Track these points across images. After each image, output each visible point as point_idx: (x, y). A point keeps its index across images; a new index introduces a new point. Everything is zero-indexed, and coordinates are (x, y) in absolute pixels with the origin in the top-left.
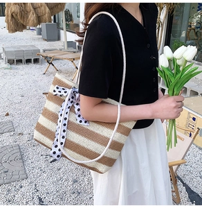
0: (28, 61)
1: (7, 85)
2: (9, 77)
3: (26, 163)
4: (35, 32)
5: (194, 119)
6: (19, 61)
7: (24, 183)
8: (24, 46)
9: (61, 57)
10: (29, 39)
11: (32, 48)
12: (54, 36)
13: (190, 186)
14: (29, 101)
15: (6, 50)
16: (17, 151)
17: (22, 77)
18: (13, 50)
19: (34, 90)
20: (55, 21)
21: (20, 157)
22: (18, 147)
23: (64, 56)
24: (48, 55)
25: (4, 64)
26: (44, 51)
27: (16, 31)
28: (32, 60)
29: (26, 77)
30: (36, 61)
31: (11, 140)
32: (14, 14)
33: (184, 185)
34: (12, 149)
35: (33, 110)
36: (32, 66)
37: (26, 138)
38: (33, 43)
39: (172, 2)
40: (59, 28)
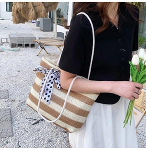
0: (27, 45)
1: (8, 63)
2: (11, 57)
3: (14, 124)
4: (35, 24)
6: (20, 45)
7: (10, 139)
8: (25, 34)
9: (50, 44)
10: (30, 29)
11: (30, 36)
12: (48, 28)
14: (23, 75)
15: (11, 36)
16: (8, 113)
17: (20, 57)
18: (16, 36)
19: (28, 67)
20: (50, 17)
21: (10, 119)
22: (9, 111)
23: (53, 43)
24: (41, 42)
25: (8, 47)
26: (40, 39)
27: (19, 22)
28: (30, 45)
29: (23, 57)
30: (33, 46)
31: (5, 105)
32: (18, 10)
34: (4, 112)
35: (26, 82)
36: (30, 49)
37: (17, 103)
38: (33, 32)
40: (53, 22)
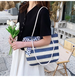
5: (74, 46)
6: (2, 24)
10: (5, 15)
13: (72, 72)
16: (3, 59)
19: (8, 36)
21: (4, 62)
33: (70, 71)
34: (1, 59)
35: (8, 44)
36: (7, 26)
39: (65, 1)
40: (18, 10)
